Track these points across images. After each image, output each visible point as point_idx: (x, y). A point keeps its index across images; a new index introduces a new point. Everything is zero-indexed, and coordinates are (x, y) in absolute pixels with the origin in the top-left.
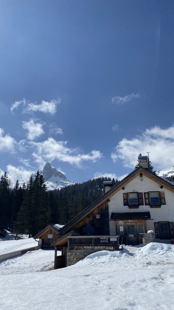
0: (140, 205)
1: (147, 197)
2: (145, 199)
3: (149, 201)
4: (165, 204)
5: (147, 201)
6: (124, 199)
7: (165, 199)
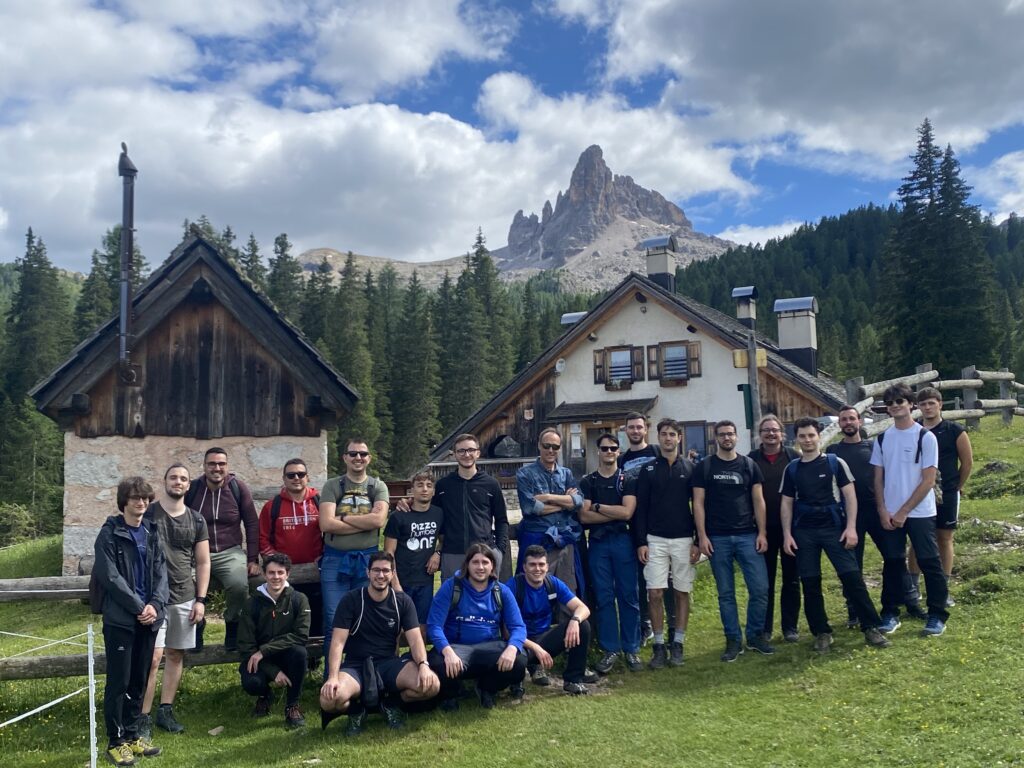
0: (636, 380)
1: (654, 358)
2: (651, 363)
3: (658, 368)
4: (699, 375)
5: (654, 368)
6: (596, 367)
7: (699, 363)
